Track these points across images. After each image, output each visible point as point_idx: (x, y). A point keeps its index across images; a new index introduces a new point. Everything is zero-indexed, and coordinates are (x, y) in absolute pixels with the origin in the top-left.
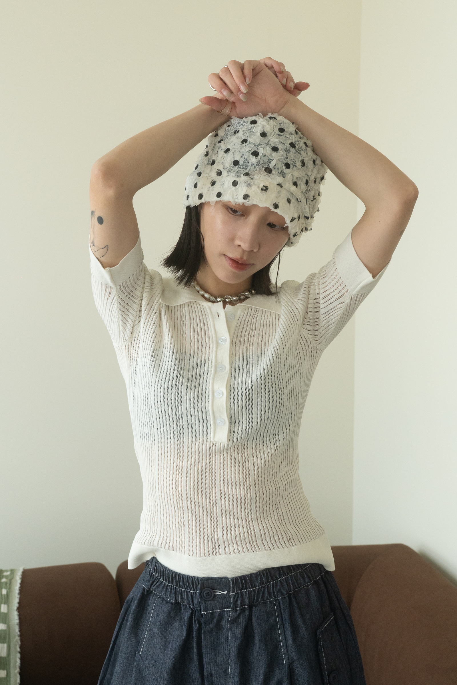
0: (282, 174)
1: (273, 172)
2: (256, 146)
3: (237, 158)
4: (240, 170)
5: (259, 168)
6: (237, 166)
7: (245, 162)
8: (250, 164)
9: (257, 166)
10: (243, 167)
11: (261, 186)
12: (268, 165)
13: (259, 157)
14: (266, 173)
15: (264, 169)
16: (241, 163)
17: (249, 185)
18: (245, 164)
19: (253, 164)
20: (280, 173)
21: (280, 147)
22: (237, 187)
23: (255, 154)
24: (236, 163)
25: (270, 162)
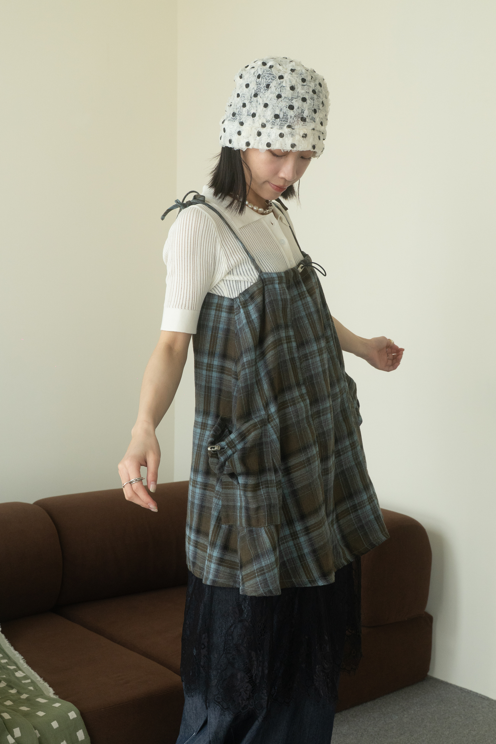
0: (313, 120)
1: (307, 120)
2: (290, 100)
3: (277, 112)
4: (282, 122)
5: (296, 119)
6: (278, 120)
7: (285, 116)
8: (289, 117)
9: (295, 118)
10: (283, 120)
11: (301, 134)
12: (302, 115)
13: (295, 110)
14: (302, 122)
15: (300, 119)
16: (281, 116)
17: (292, 135)
18: (285, 117)
19: (291, 117)
20: (312, 119)
21: (307, 97)
22: (284, 138)
23: (291, 107)
24: (277, 116)
25: (303, 112)
